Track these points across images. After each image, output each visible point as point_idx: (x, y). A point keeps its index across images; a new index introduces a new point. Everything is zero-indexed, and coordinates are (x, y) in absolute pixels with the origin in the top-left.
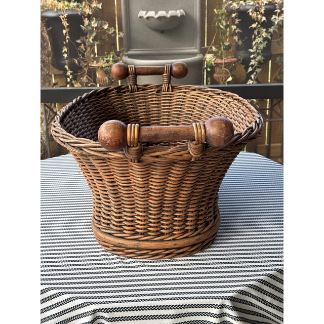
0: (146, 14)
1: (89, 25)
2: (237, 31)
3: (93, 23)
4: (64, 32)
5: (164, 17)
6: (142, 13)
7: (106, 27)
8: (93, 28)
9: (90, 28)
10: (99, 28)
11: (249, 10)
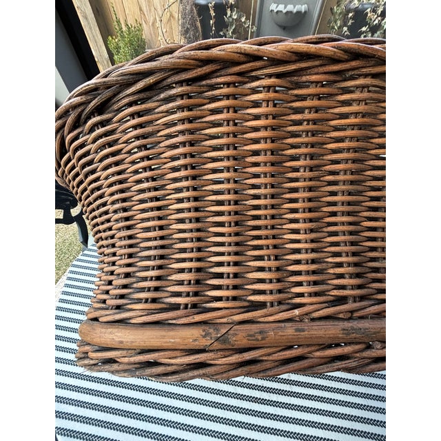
0: (277, 7)
1: (231, 16)
2: (346, 33)
3: (234, 14)
4: (211, 22)
5: (291, 12)
6: (273, 7)
7: (243, 19)
8: (233, 19)
9: (231, 20)
10: (238, 20)
11: (367, 9)
